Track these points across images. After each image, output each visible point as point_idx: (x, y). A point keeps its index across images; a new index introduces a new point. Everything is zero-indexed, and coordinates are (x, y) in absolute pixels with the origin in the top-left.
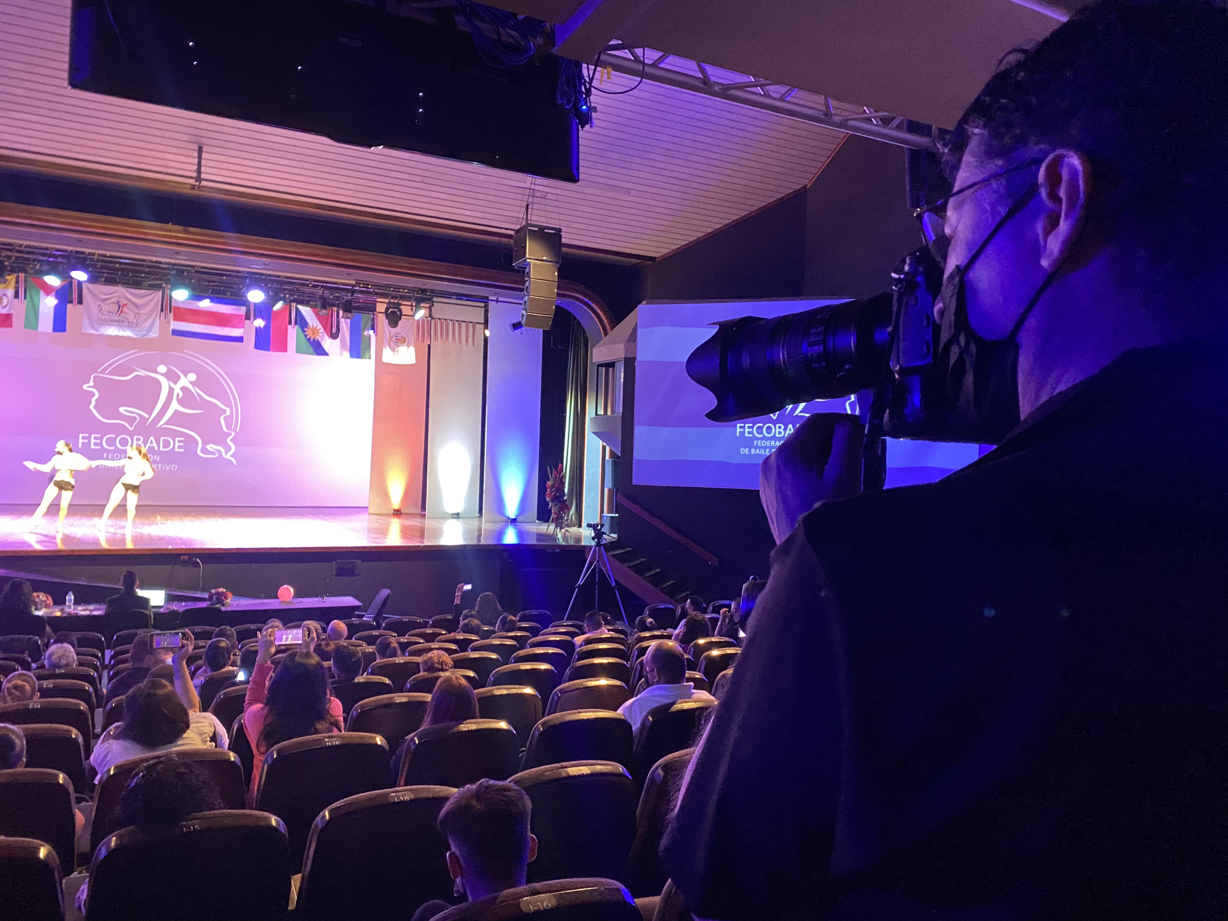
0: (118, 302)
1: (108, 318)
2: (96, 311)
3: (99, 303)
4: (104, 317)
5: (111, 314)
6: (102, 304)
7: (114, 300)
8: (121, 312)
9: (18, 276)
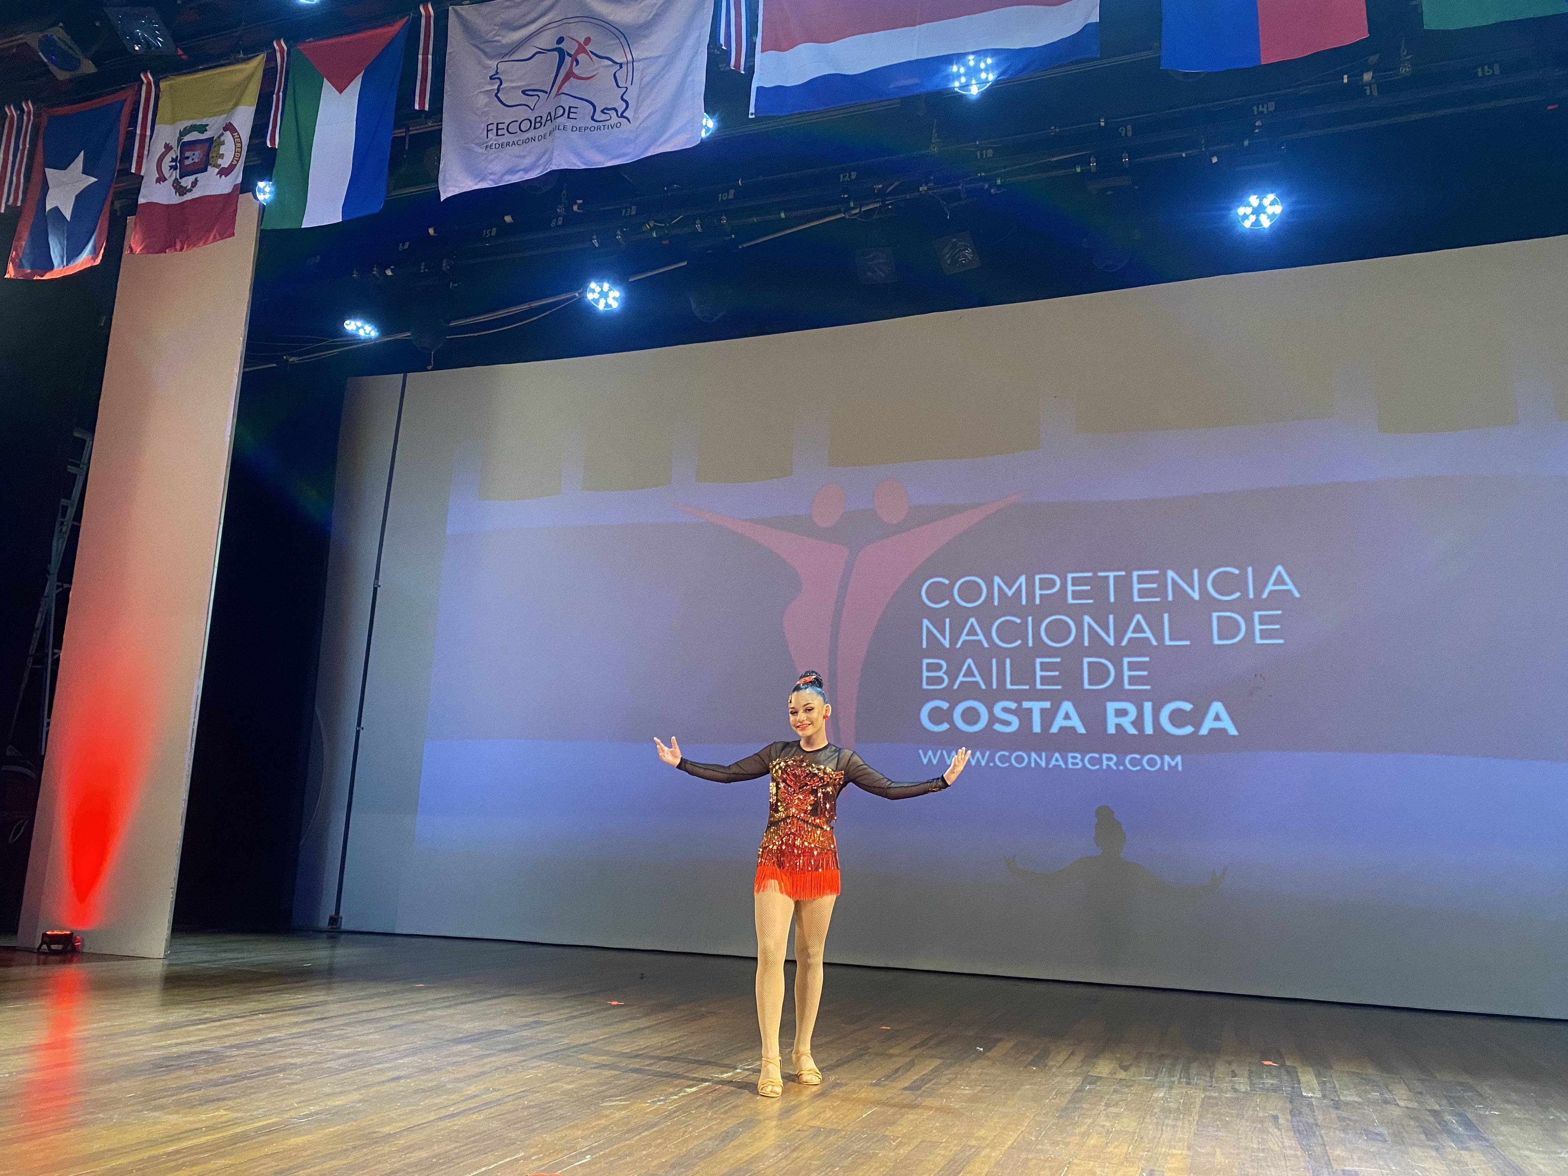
0: (560, 40)
1: (522, 113)
2: (482, 100)
3: (493, 63)
4: (508, 116)
5: (531, 101)
6: (502, 66)
7: (546, 40)
8: (570, 75)
9: (272, 58)
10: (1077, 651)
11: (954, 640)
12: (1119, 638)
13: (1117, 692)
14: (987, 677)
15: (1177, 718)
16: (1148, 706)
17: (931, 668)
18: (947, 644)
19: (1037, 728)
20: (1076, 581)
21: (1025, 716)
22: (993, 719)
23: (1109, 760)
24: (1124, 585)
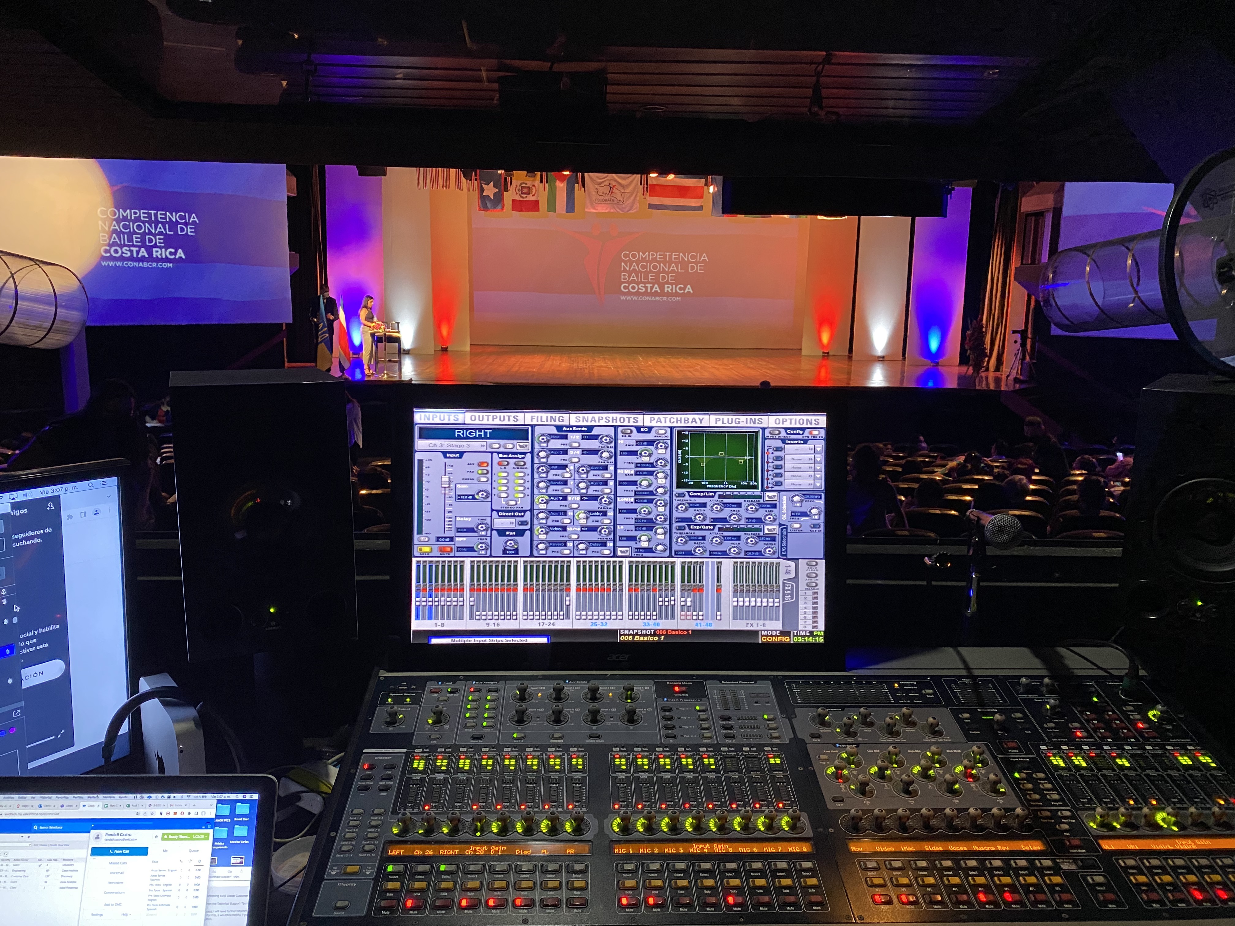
1: (603, 198)
2: (594, 193)
3: (596, 187)
4: (600, 198)
5: (604, 195)
6: (598, 188)
7: (607, 184)
8: (612, 192)
9: (542, 171)
10: (659, 272)
11: (630, 268)
12: (669, 269)
13: (667, 283)
14: (637, 277)
15: (680, 289)
16: (674, 286)
17: (624, 275)
18: (628, 269)
19: (649, 291)
20: (660, 255)
21: (646, 288)
22: (639, 289)
23: (665, 299)
24: (670, 256)
